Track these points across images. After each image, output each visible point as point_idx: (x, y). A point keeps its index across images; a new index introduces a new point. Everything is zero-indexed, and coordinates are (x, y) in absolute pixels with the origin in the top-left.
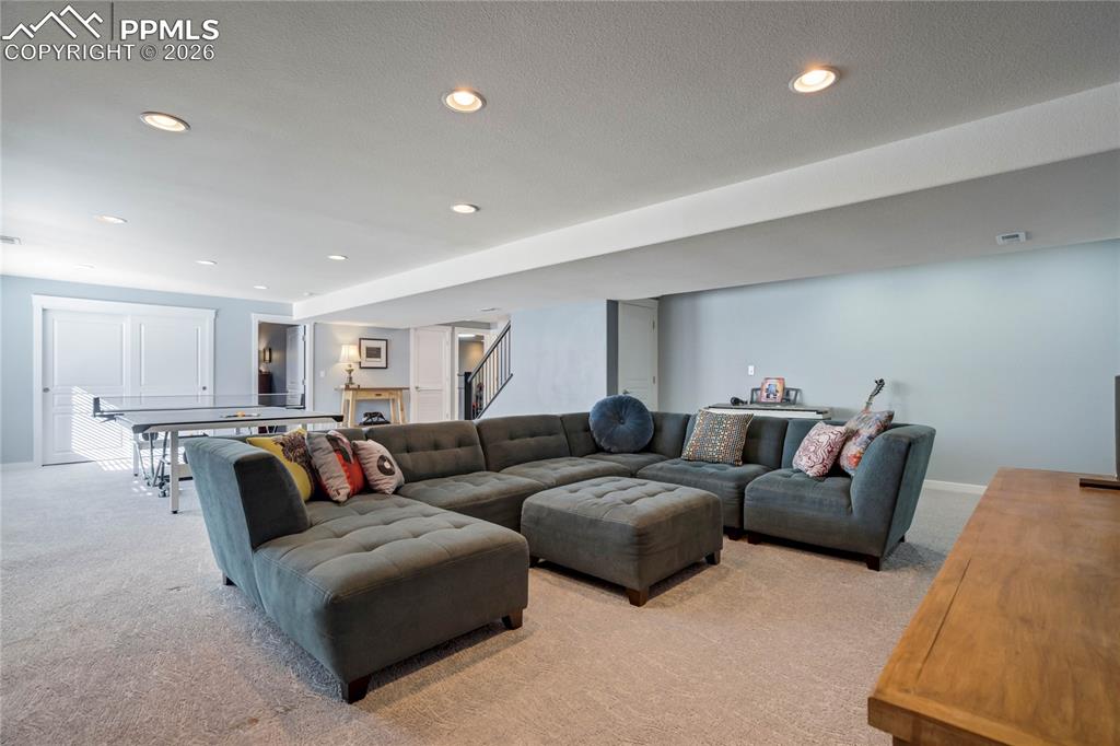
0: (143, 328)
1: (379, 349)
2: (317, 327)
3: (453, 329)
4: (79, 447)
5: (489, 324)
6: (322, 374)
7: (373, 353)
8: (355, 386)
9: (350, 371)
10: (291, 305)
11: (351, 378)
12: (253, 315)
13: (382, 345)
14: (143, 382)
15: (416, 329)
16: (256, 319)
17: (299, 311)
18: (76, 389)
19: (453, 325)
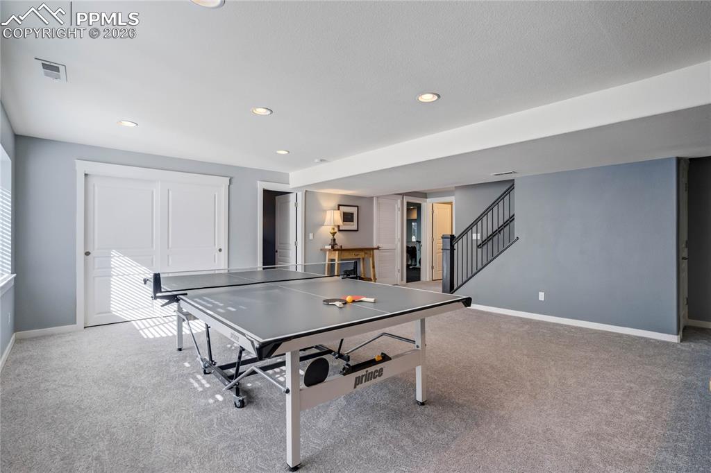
0: (170, 192)
1: (352, 214)
2: (307, 193)
3: (403, 198)
4: (118, 308)
5: (426, 194)
6: (311, 236)
7: (347, 217)
8: (339, 247)
9: (334, 234)
10: (288, 175)
11: (334, 240)
12: (258, 182)
13: (354, 210)
14: (170, 246)
15: (378, 197)
16: (262, 186)
17: (295, 180)
18: (114, 253)
19: (403, 195)
